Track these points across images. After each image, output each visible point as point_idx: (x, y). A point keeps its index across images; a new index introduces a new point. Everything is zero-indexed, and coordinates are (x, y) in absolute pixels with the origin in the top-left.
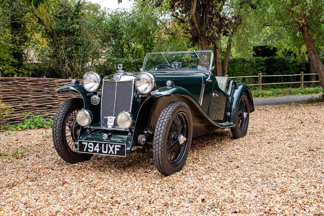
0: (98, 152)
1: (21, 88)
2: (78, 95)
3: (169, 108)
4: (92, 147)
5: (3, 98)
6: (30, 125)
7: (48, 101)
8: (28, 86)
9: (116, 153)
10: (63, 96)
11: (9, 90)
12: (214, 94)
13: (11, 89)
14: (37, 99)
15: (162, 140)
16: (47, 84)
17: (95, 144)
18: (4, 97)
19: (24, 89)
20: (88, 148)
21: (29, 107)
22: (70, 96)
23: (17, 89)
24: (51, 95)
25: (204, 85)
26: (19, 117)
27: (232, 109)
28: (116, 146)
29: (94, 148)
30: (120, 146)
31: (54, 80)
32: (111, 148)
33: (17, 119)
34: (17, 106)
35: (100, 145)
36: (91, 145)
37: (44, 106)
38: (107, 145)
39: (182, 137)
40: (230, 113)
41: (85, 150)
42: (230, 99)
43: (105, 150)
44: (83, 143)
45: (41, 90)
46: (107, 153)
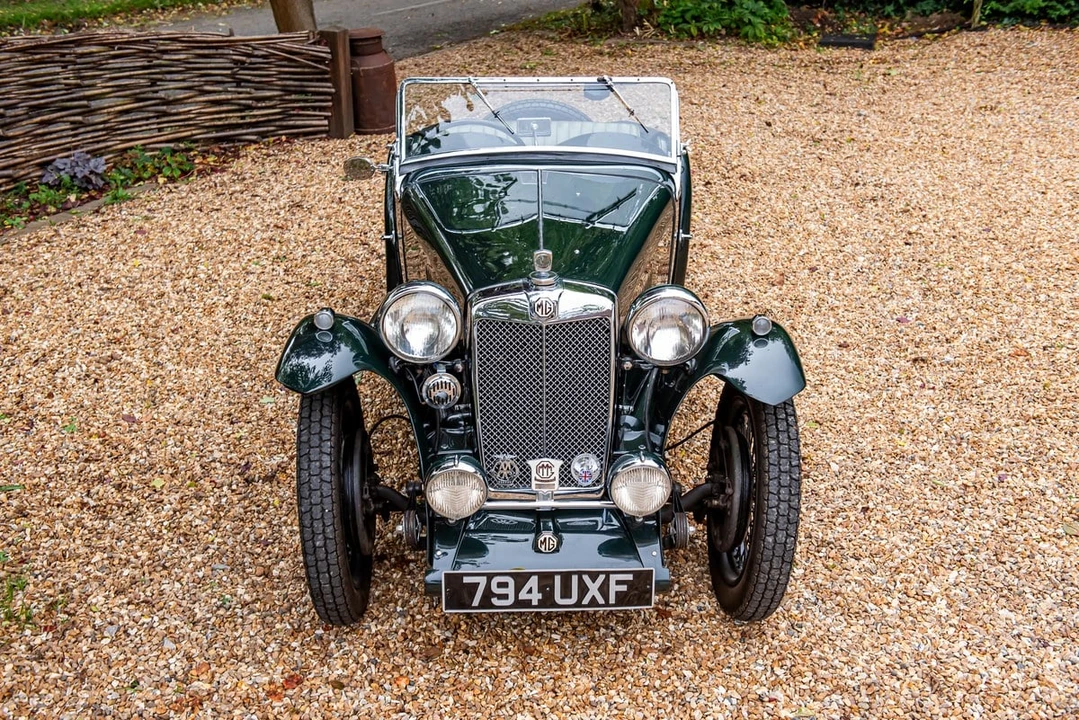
0: (535, 603)
4: (510, 591)
9: (612, 600)
17: (521, 579)
20: (488, 595)
28: (614, 578)
29: (517, 592)
30: (630, 577)
32: (594, 586)
35: (546, 580)
38: (575, 579)
41: (476, 603)
43: (566, 594)
44: (467, 579)
46: (578, 604)
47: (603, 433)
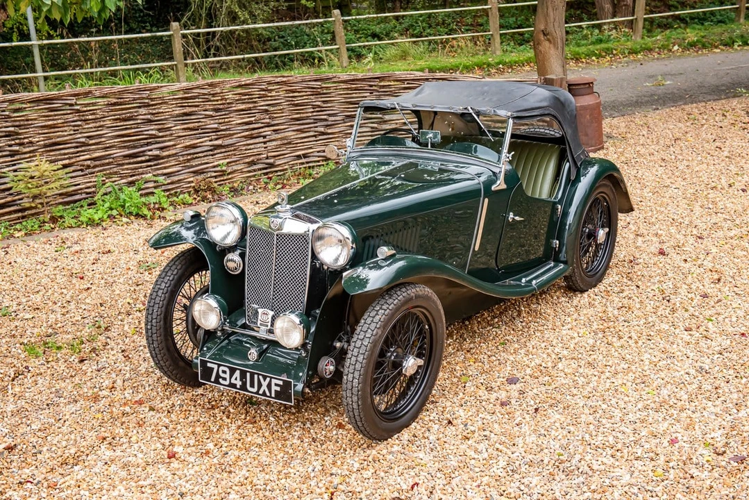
0: (238, 387)
1: (83, 116)
2: (220, 121)
3: (378, 311)
4: (227, 376)
5: (42, 143)
6: (110, 212)
7: (150, 142)
8: (99, 109)
9: (273, 395)
10: (185, 126)
11: (55, 122)
12: (511, 215)
13: (59, 121)
14: (122, 139)
15: (359, 384)
16: (143, 98)
17: (232, 371)
18: (47, 142)
19: (90, 117)
20: (218, 376)
21: (106, 159)
22: (200, 124)
23: (75, 119)
24: (156, 127)
25: (486, 200)
26: (83, 186)
27: (566, 224)
28: (274, 381)
29: (231, 378)
30: (281, 383)
31: (161, 87)
32: (265, 384)
33: (79, 192)
34: (78, 159)
35: (243, 374)
36: (224, 372)
37: (141, 154)
38: (256, 376)
39: (413, 360)
40: (558, 242)
42: (559, 210)
43: (252, 385)
44: (209, 365)
45: (130, 117)
46: (257, 393)
47: (302, 302)
